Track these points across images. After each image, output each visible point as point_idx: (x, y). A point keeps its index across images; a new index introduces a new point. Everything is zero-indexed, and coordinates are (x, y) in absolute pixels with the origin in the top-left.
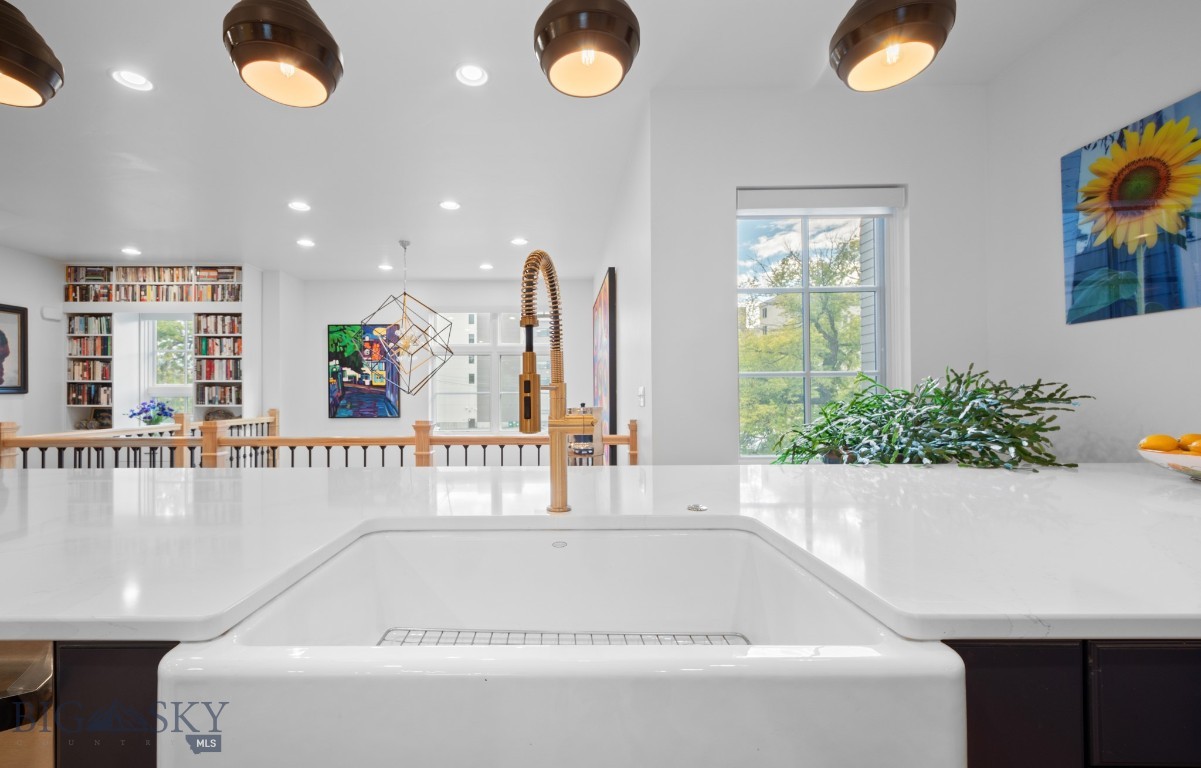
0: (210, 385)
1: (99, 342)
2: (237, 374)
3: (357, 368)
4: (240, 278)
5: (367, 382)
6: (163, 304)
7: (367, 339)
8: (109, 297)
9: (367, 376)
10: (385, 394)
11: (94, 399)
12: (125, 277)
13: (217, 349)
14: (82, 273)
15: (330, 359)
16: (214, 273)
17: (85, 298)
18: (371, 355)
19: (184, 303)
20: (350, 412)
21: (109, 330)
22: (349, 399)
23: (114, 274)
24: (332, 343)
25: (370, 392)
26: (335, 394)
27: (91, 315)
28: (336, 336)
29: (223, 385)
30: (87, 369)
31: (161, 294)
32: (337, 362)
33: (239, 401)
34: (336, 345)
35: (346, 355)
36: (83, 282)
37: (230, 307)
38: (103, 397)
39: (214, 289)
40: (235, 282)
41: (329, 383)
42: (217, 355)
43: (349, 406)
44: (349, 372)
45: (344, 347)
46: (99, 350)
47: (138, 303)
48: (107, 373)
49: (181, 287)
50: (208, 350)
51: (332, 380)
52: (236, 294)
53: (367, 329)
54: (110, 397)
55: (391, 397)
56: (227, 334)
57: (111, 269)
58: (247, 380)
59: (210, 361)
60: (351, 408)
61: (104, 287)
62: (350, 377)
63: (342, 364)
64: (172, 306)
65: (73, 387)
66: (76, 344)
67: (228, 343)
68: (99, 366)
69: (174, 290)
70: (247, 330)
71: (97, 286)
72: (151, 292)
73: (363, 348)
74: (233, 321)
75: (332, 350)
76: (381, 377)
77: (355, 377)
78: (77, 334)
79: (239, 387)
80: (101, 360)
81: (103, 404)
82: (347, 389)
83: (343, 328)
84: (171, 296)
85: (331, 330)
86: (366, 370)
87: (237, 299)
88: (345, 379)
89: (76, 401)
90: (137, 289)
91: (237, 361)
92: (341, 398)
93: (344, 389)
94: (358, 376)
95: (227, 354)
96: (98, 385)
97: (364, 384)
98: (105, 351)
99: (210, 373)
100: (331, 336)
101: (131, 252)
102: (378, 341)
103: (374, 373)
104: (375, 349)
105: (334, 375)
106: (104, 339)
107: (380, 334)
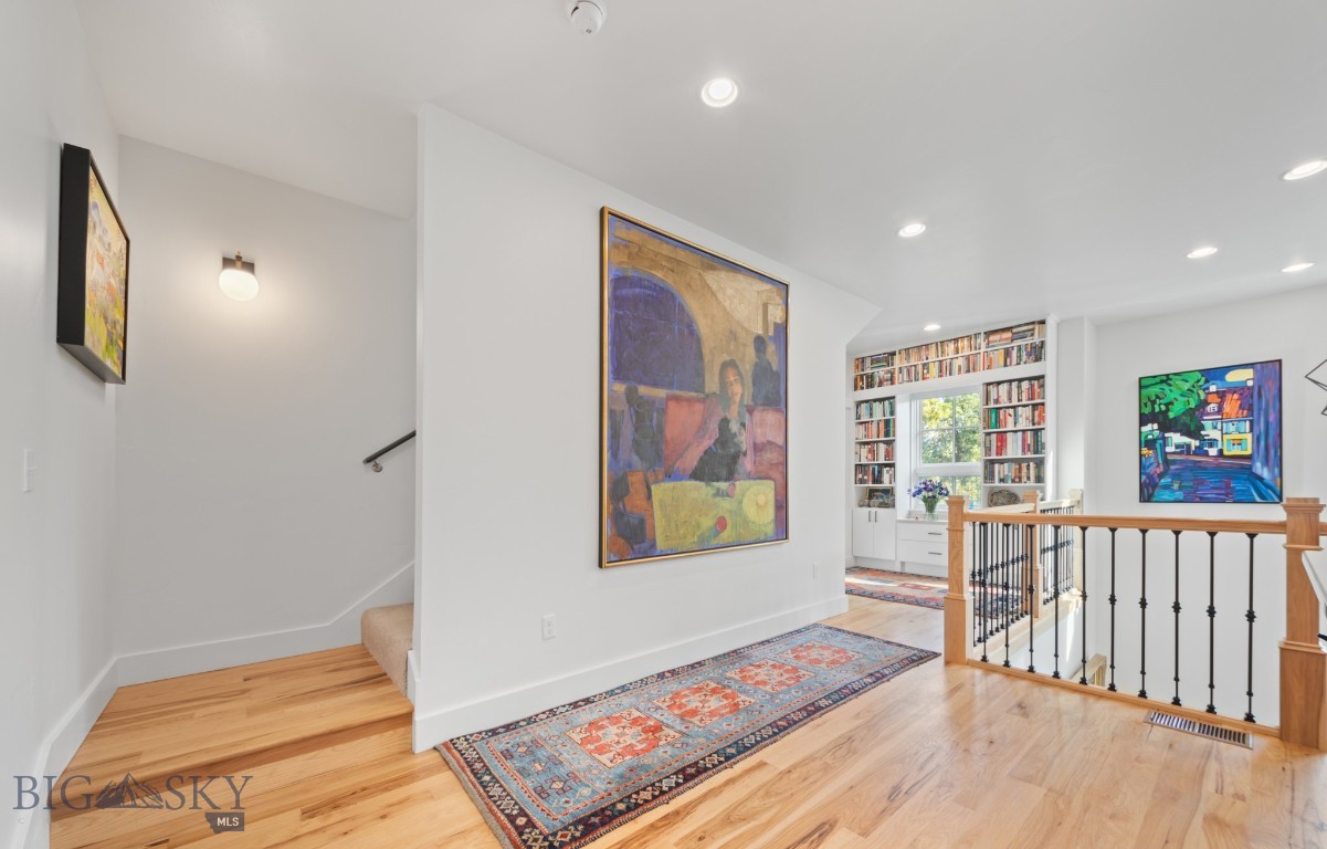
0: (1002, 462)
1: (882, 425)
2: (1038, 446)
3: (1194, 431)
4: (1043, 333)
5: (1213, 452)
6: (947, 379)
7: (1213, 388)
8: (892, 381)
9: (1212, 443)
10: (1250, 467)
11: (877, 480)
12: (908, 358)
13: (1010, 420)
14: (868, 361)
15: (1143, 420)
16: (1009, 335)
17: (870, 385)
18: (1220, 411)
19: (971, 374)
20: (1180, 495)
21: (892, 413)
22: (1176, 476)
23: (897, 358)
24: (1147, 401)
25: (1218, 466)
26: (1151, 470)
27: (875, 401)
28: (1155, 390)
29: (1018, 461)
30: (871, 451)
31: (944, 369)
32: (1156, 426)
33: (1039, 479)
34: (1154, 403)
35: (1171, 415)
36: (868, 371)
37: (1029, 369)
38: (886, 477)
39: (1007, 353)
40: (1036, 340)
41: (1141, 456)
42: (1010, 427)
43: (1176, 486)
44: (1176, 438)
45: (1167, 405)
46: (882, 433)
47: (921, 381)
48: (889, 454)
49: (968, 358)
50: (998, 423)
51: (1145, 451)
52: (1037, 353)
53: (1214, 374)
54: (893, 478)
55: (1264, 471)
56: (1024, 402)
57: (893, 354)
58: (1049, 454)
59: (1002, 436)
60: (1180, 488)
61: (888, 372)
62: (1177, 447)
63: (1166, 428)
64: (958, 380)
65: (860, 467)
66: (861, 428)
67: (1025, 413)
68: (882, 447)
69: (960, 362)
71: (881, 372)
72: (934, 369)
73: (1205, 403)
74: (1032, 386)
75: (1147, 411)
76: (1239, 443)
77: (1189, 446)
78: (862, 420)
79: (1040, 463)
80: (884, 442)
81: (886, 484)
82: (1174, 462)
83: (1166, 379)
84: (955, 369)
85: (1142, 385)
86: (1210, 432)
87: (1038, 359)
88: (1168, 449)
89: (862, 481)
90: (920, 367)
91: (1036, 432)
92: (1161, 476)
93: (1167, 462)
94: (1195, 443)
95: (1023, 424)
96: (881, 466)
97: (1206, 454)
98: (887, 434)
99: (1001, 449)
100: (1144, 392)
102: (1240, 389)
103: (1230, 437)
104: (1231, 405)
105: (1150, 444)
106: (887, 422)
107: (1244, 376)
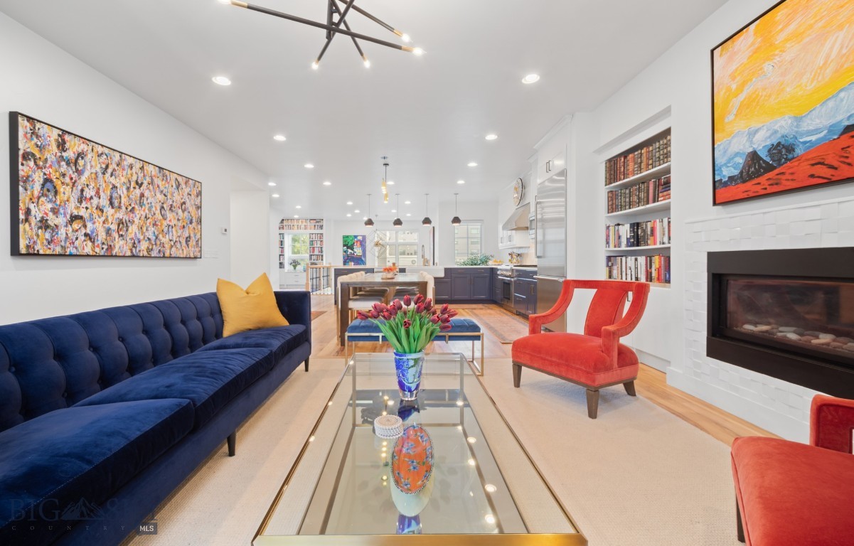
0: (313, 255)
1: (279, 242)
2: (322, 252)
3: (352, 249)
4: (323, 222)
5: (355, 254)
6: (299, 230)
7: (355, 240)
8: (283, 228)
9: (355, 252)
10: (361, 258)
12: (288, 223)
13: (315, 244)
15: (344, 246)
16: (315, 221)
18: (357, 245)
19: (306, 230)
21: (283, 239)
22: (350, 259)
24: (344, 241)
25: (356, 257)
26: (345, 257)
28: (346, 239)
29: (317, 255)
31: (299, 227)
33: (322, 260)
34: (346, 242)
35: (349, 245)
37: (319, 231)
38: (281, 259)
39: (315, 226)
40: (321, 224)
41: (343, 254)
42: (316, 246)
44: (350, 251)
45: (348, 242)
47: (292, 230)
48: (283, 251)
49: (305, 226)
50: (313, 245)
52: (321, 227)
53: (356, 237)
54: (283, 259)
55: (363, 259)
56: (319, 240)
57: (284, 220)
58: (324, 254)
59: (314, 248)
63: (347, 248)
64: (303, 231)
67: (319, 242)
69: (303, 226)
70: (324, 239)
72: (296, 227)
73: (354, 243)
74: (320, 236)
75: (345, 244)
76: (360, 252)
79: (322, 256)
83: (348, 237)
84: (302, 228)
85: (344, 237)
86: (355, 250)
87: (322, 229)
88: (348, 253)
90: (292, 226)
91: (321, 248)
92: (347, 258)
93: (348, 256)
94: (353, 252)
95: (318, 245)
96: (280, 255)
98: (282, 245)
99: (313, 251)
100: (344, 239)
101: (296, 217)
102: (359, 240)
103: (358, 251)
104: (359, 243)
105: (345, 252)
106: (282, 241)
107: (360, 238)
